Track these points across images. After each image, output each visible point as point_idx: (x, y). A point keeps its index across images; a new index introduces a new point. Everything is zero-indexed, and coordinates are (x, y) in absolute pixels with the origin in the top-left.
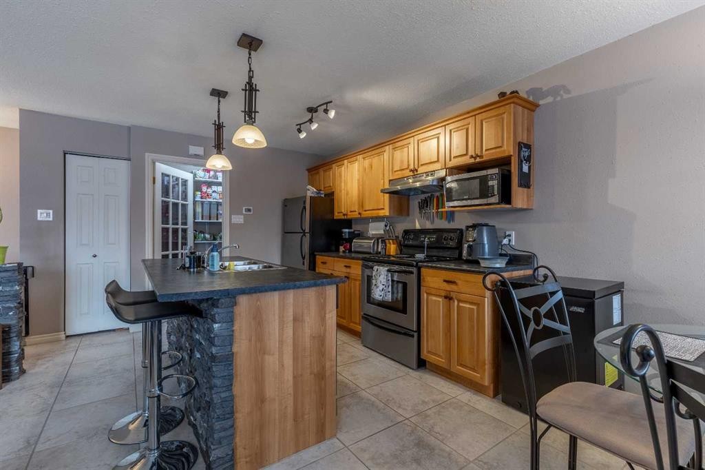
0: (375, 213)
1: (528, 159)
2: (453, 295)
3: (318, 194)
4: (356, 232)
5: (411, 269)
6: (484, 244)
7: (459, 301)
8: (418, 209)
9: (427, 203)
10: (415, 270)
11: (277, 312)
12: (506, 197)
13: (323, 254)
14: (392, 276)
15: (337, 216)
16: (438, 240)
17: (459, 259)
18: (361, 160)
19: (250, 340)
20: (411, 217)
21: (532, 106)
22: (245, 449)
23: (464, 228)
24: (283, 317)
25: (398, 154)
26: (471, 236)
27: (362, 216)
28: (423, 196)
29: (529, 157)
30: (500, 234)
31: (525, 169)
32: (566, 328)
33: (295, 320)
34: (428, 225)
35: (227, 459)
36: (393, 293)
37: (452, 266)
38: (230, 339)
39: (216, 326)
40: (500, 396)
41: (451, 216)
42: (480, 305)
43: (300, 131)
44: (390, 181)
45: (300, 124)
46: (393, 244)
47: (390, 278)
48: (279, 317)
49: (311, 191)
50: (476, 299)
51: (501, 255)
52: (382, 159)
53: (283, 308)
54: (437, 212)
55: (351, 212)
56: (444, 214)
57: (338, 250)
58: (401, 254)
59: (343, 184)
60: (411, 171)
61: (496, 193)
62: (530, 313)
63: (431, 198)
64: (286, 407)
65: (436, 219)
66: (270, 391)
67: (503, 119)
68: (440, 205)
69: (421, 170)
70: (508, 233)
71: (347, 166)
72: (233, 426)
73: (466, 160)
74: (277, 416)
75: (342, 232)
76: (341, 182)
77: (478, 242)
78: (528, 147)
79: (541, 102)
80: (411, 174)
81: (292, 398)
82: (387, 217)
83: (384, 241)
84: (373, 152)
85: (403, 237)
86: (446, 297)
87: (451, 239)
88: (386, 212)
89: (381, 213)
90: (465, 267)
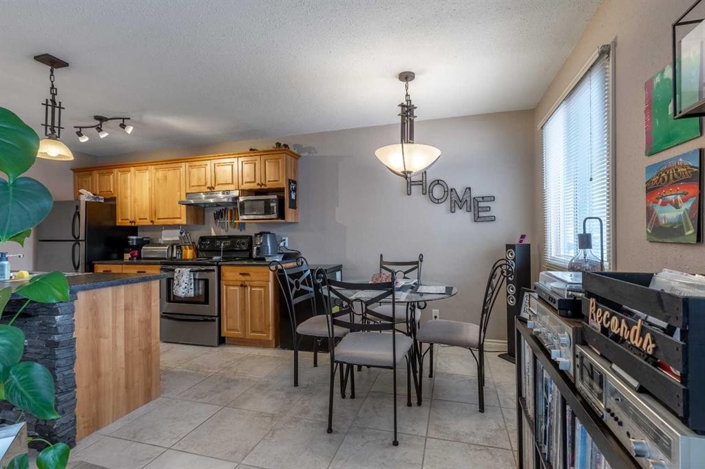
0: (170, 222)
1: (295, 190)
2: (247, 283)
3: (95, 199)
4: (145, 239)
5: (211, 268)
6: (267, 246)
7: (251, 287)
8: (214, 219)
9: (222, 215)
10: (215, 268)
11: (110, 303)
12: (282, 215)
13: (101, 262)
14: (194, 275)
15: (119, 222)
16: (233, 244)
17: (250, 258)
18: (153, 171)
19: (87, 328)
20: (206, 226)
21: (297, 157)
22: (83, 417)
23: (253, 235)
24: (116, 307)
25: (194, 171)
26: (259, 241)
27: (155, 224)
28: (218, 209)
29: (295, 189)
30: (278, 239)
31: (293, 197)
32: (311, 289)
33: (126, 309)
34: (223, 233)
35: (69, 425)
36: (195, 289)
37: (246, 263)
38: (72, 327)
39: (58, 318)
40: (279, 346)
41: (242, 226)
42: (266, 287)
43: (80, 134)
44: (187, 194)
45: (80, 128)
46: (190, 249)
47: (192, 277)
48: (113, 307)
49: (86, 196)
50: (263, 284)
51: (279, 253)
52: (178, 173)
53: (115, 300)
54: (231, 222)
55: (140, 219)
56: (237, 225)
57: (121, 258)
58: (197, 257)
59: (129, 191)
60: (209, 188)
61: (275, 211)
62: (293, 282)
63: (225, 210)
64: (119, 379)
65: (230, 228)
66: (105, 366)
67: (279, 162)
68: (234, 218)
69: (217, 188)
70: (283, 238)
71: (135, 173)
72: (74, 398)
73: (254, 186)
74: (111, 386)
75: (129, 240)
76: (126, 188)
77: (264, 245)
78: (295, 182)
79: (302, 154)
80: (209, 190)
81: (124, 372)
82: (183, 225)
83: (179, 247)
84: (167, 166)
85: (200, 243)
86: (242, 286)
87: (243, 244)
88: (183, 221)
89: (178, 222)
90: (255, 263)
